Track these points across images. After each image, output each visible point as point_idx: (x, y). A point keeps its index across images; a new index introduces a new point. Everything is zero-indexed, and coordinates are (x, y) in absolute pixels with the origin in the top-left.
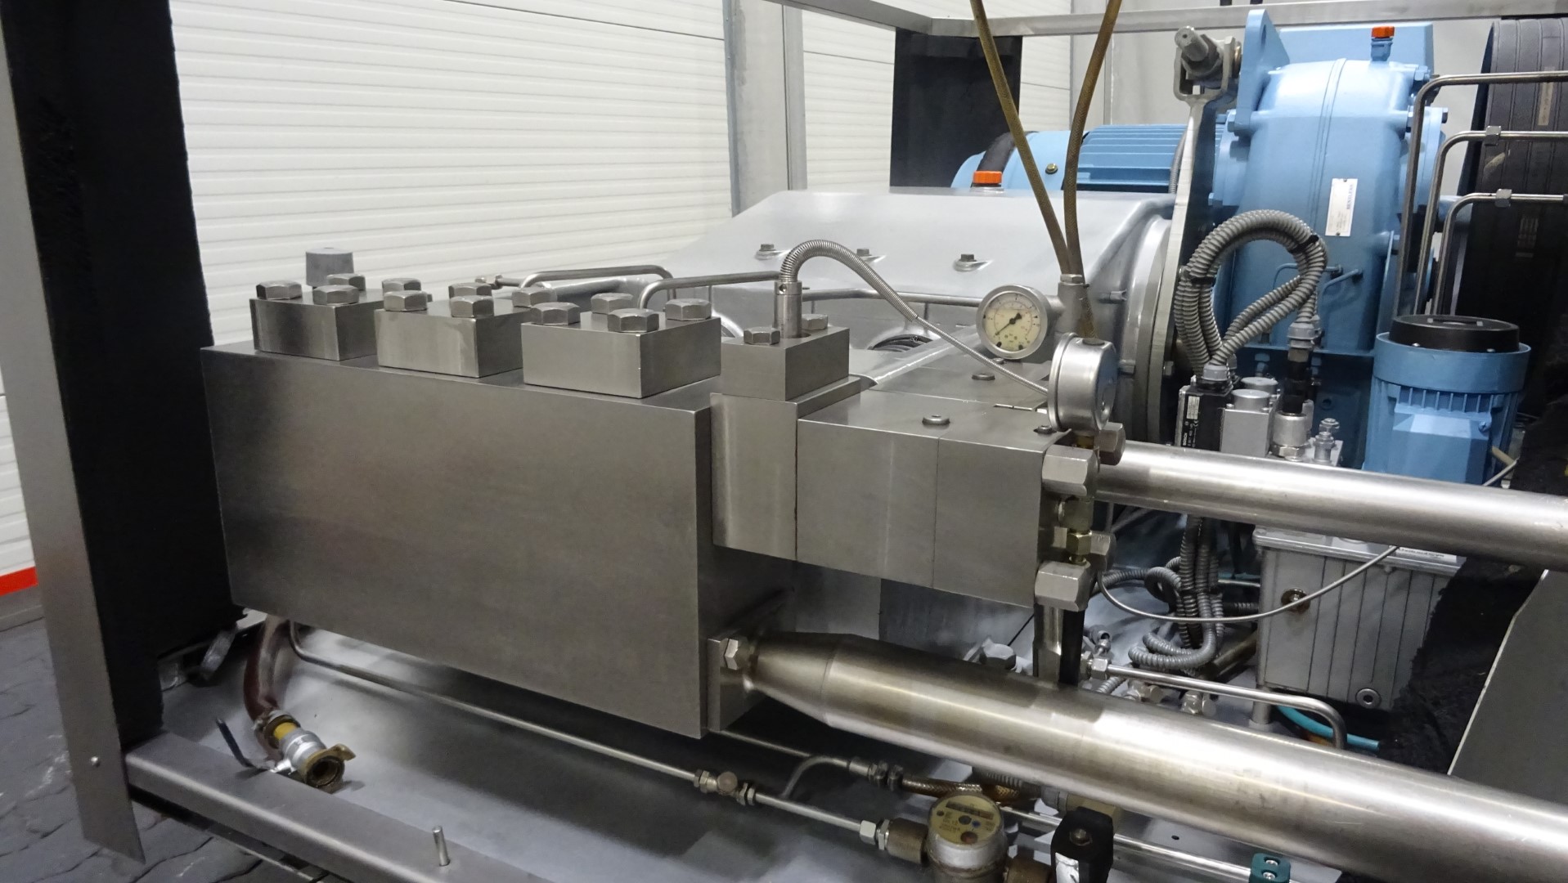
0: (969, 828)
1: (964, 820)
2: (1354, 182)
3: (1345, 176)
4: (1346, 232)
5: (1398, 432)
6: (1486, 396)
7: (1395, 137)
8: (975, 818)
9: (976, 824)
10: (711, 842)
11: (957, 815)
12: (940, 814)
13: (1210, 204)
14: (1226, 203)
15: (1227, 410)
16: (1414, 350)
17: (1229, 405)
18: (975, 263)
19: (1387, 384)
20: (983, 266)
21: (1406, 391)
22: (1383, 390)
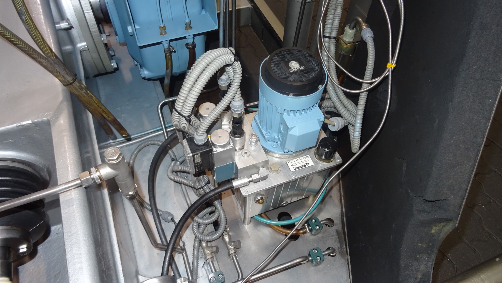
15: (214, 153)
16: (292, 98)
17: (214, 149)
19: (276, 107)
21: (287, 111)
22: (274, 108)
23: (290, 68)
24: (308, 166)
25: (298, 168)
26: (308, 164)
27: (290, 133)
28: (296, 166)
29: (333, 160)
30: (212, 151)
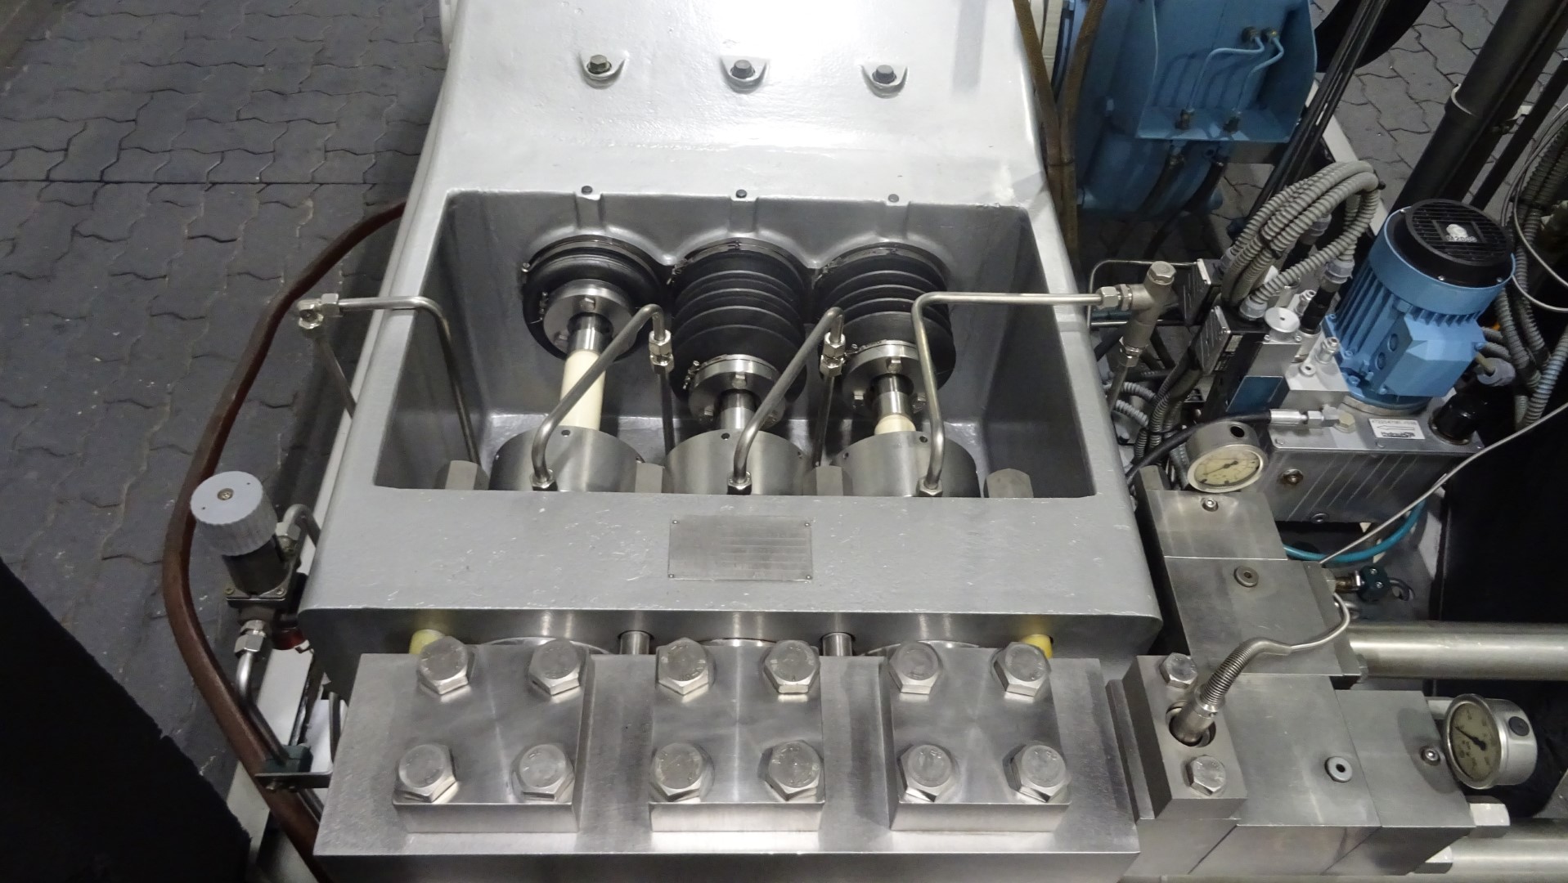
5: (1411, 355)
6: (1479, 312)
15: (1264, 343)
16: (1440, 284)
17: (1266, 337)
18: (897, 82)
19: (1398, 299)
20: (906, 86)
21: (1416, 312)
22: (1391, 301)
23: (1448, 234)
24: (1413, 438)
25: (1392, 435)
26: (1412, 434)
27: (1411, 351)
28: (1388, 432)
29: (1466, 444)
30: (1261, 338)
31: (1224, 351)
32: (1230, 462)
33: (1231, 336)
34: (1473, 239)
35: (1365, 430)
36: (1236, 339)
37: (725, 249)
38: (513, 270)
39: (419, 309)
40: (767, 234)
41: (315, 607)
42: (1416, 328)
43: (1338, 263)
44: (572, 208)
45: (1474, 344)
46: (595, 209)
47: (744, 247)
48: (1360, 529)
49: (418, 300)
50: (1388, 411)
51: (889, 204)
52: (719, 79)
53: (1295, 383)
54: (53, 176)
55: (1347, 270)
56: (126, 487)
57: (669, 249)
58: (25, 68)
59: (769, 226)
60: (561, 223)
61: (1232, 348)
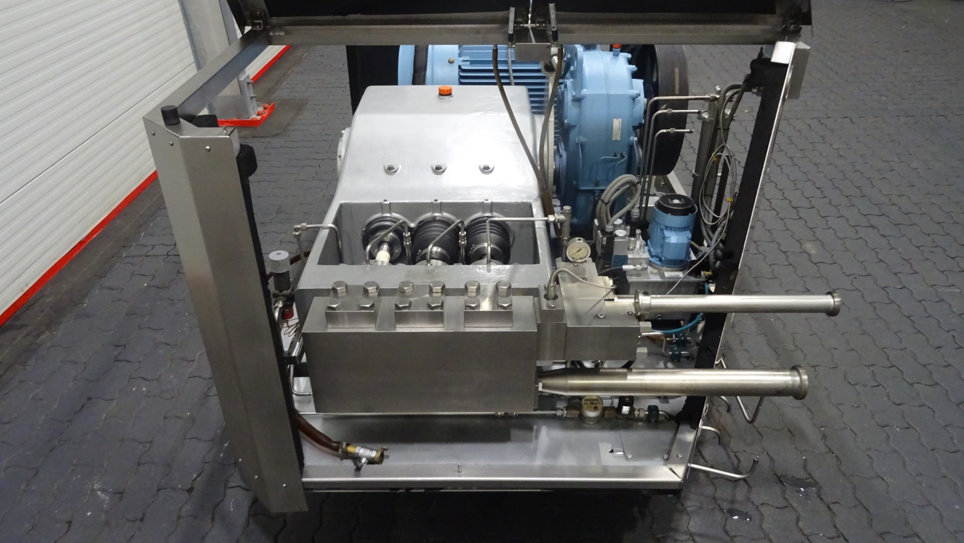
0: (594, 405)
1: (592, 403)
2: (620, 120)
3: (617, 118)
4: (619, 139)
5: (667, 242)
6: (688, 227)
7: (631, 101)
8: (594, 402)
9: (596, 404)
10: (514, 433)
11: (589, 402)
12: (584, 404)
13: (565, 124)
14: (572, 124)
16: (669, 216)
18: (490, 170)
19: (660, 224)
20: (494, 171)
21: (667, 227)
22: (659, 226)
23: (673, 202)
26: (679, 276)
28: (670, 275)
30: (614, 239)
31: (602, 244)
32: (579, 249)
33: (602, 238)
34: (681, 203)
35: (662, 276)
36: (605, 239)
37: (431, 219)
38: (360, 230)
39: (331, 228)
40: (445, 214)
41: (301, 288)
42: (667, 233)
43: (633, 210)
44: (381, 207)
45: (687, 237)
46: (388, 207)
47: (437, 218)
48: (680, 324)
49: (331, 225)
50: (671, 269)
51: (485, 202)
52: (431, 171)
53: (630, 256)
54: (169, 254)
55: (636, 213)
56: (198, 355)
57: (412, 222)
58: (158, 218)
59: (446, 212)
60: (377, 213)
61: (604, 243)
